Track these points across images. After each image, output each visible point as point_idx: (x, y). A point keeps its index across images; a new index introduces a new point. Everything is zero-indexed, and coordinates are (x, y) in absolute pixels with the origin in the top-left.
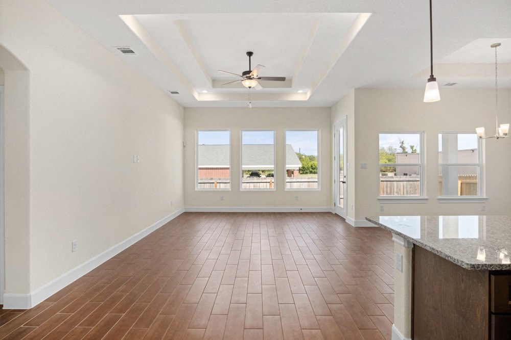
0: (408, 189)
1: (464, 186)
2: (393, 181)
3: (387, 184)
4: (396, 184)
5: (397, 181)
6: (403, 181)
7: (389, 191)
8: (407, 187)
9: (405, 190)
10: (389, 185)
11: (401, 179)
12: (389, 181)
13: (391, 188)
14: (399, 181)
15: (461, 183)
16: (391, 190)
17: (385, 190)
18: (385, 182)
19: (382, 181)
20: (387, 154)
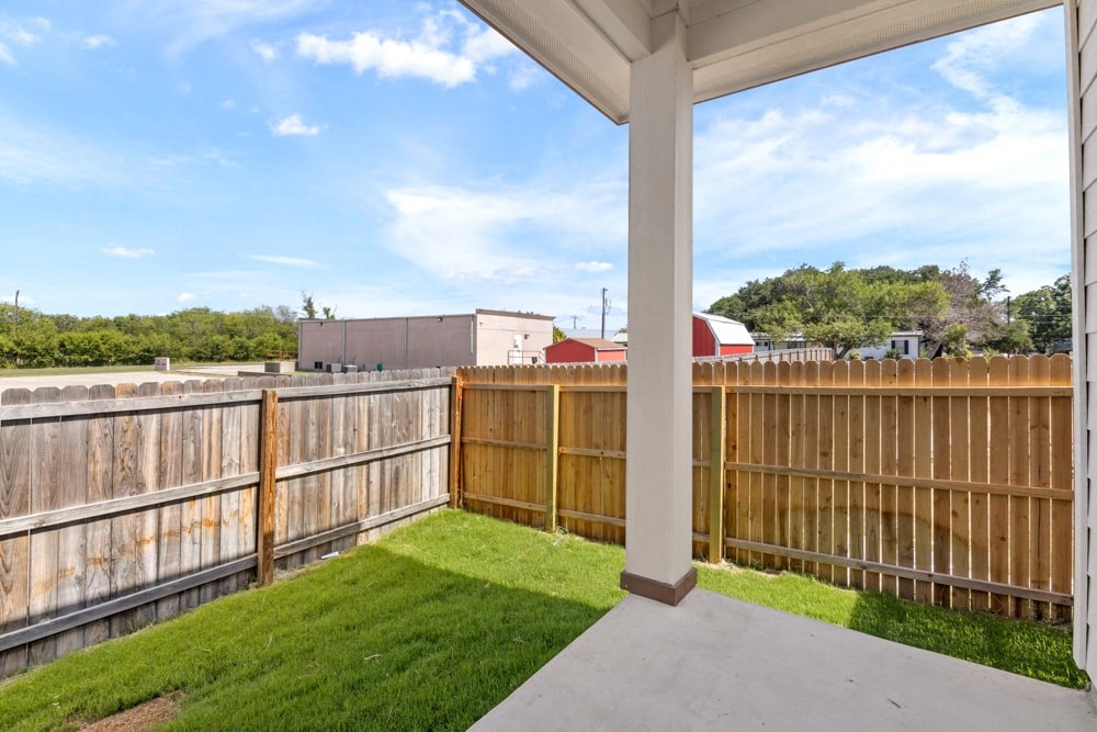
0: (386, 424)
1: (569, 401)
2: (333, 396)
3: (305, 412)
4: (342, 407)
5: (347, 395)
6: (369, 393)
7: (312, 442)
8: (381, 415)
9: (376, 427)
10: (313, 416)
11: (364, 386)
12: (313, 397)
13: (321, 427)
14: (353, 394)
15: (560, 393)
16: (320, 438)
17: (297, 437)
18: (298, 404)
19: (281, 400)
20: (276, 322)
